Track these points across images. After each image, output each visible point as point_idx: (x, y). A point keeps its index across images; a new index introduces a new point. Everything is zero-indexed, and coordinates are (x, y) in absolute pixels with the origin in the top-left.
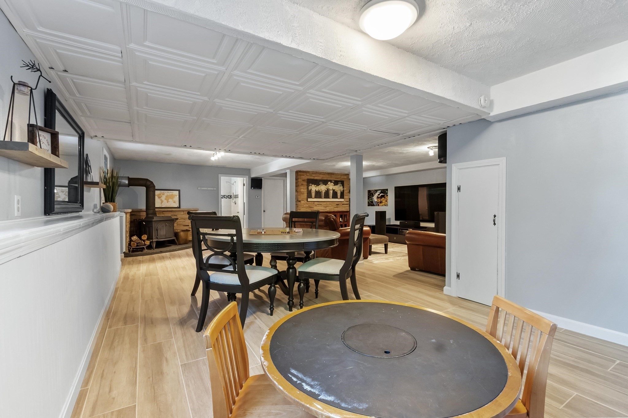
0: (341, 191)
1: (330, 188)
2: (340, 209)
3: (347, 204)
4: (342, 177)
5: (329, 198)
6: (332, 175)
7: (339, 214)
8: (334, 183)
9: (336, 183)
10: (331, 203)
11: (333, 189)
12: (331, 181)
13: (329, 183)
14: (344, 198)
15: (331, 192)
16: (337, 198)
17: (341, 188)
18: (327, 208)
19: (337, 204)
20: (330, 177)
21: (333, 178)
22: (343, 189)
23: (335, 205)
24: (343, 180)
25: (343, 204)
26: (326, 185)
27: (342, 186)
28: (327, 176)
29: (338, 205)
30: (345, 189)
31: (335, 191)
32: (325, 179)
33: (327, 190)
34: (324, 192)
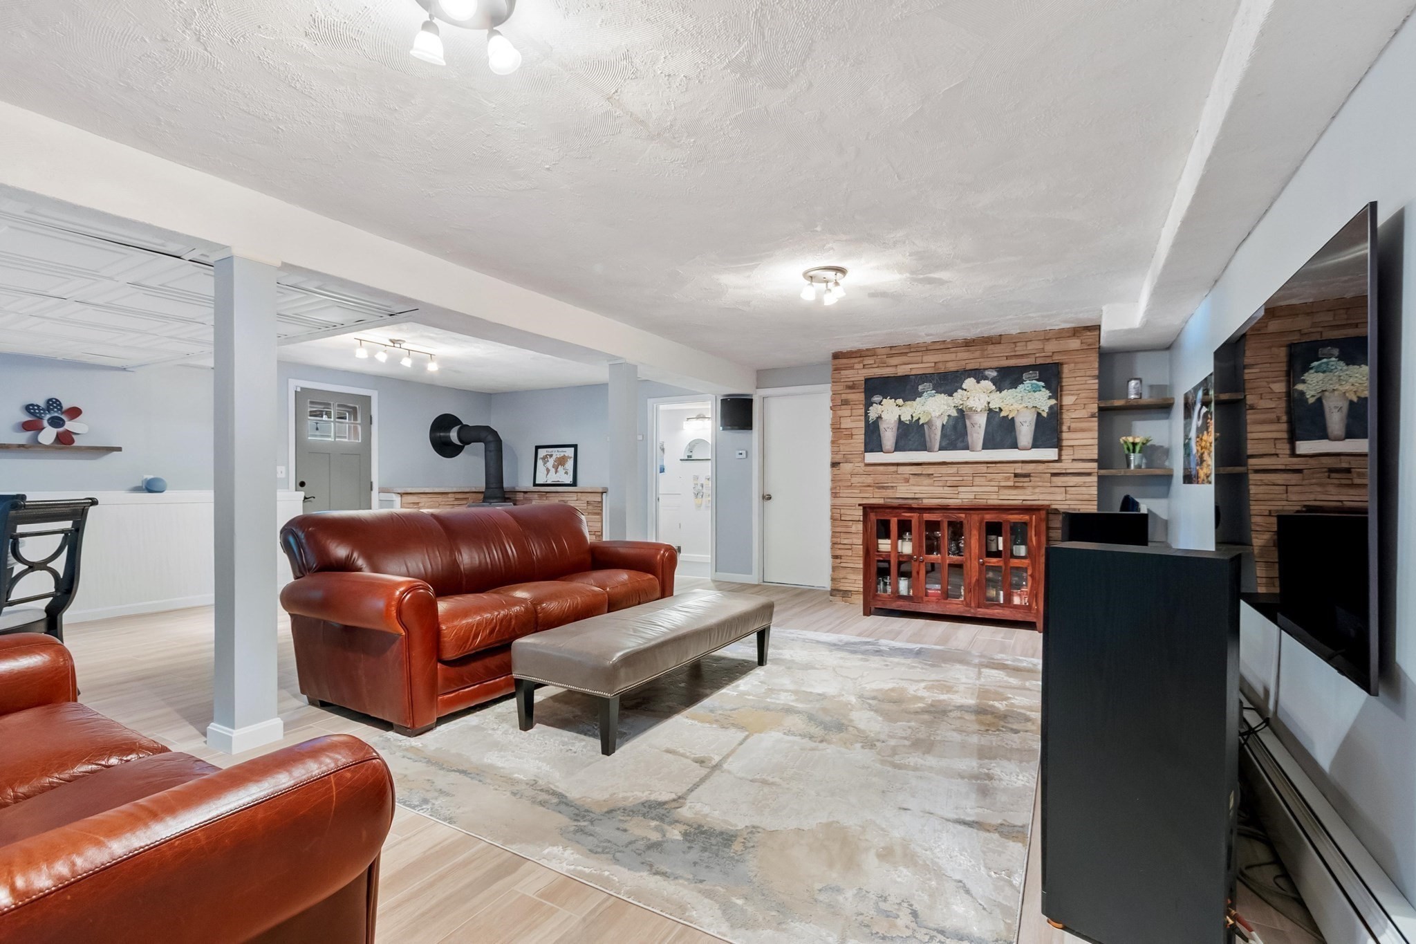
0: (1039, 414)
1: (970, 403)
2: (1034, 494)
3: (1089, 474)
4: (1051, 347)
5: (967, 448)
6: (990, 347)
7: (974, 518)
8: (994, 381)
9: (1008, 377)
10: (983, 468)
11: (992, 406)
12: (978, 374)
13: (969, 383)
14: (1058, 445)
15: (981, 420)
16: (1015, 445)
17: (1043, 400)
18: (960, 489)
19: (1016, 475)
20: (977, 354)
21: (999, 358)
22: (1053, 402)
23: (1008, 479)
24: (1056, 359)
25: (1054, 475)
26: (951, 395)
27: (1047, 387)
28: (963, 355)
29: (1027, 475)
30: (1068, 400)
31: (1002, 414)
32: (952, 367)
33: (954, 413)
34: (938, 424)
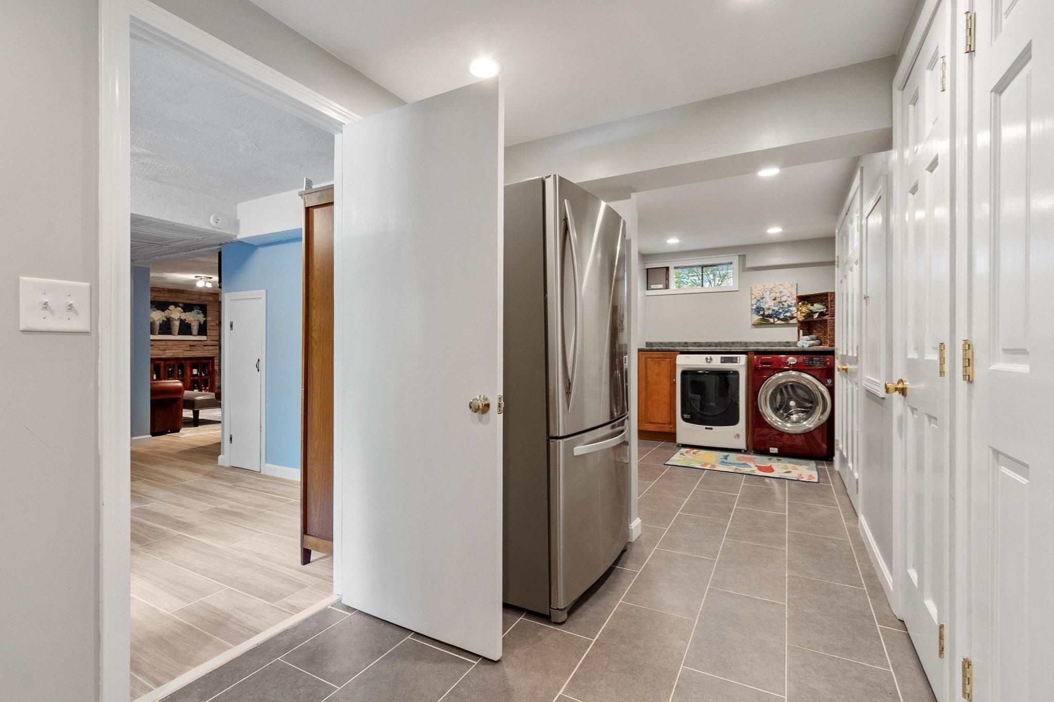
0: (200, 323)
1: (172, 316)
2: (197, 353)
3: (216, 346)
4: (203, 298)
5: (171, 334)
6: (179, 294)
7: (189, 362)
8: (182, 308)
9: (188, 308)
10: (177, 343)
11: (181, 318)
12: (176, 305)
13: (172, 307)
14: (206, 335)
15: (177, 323)
16: (191, 334)
17: (201, 318)
18: (167, 351)
19: (190, 346)
20: (174, 296)
21: (183, 299)
22: (205, 319)
23: (187, 347)
24: (204, 303)
25: (204, 346)
26: (163, 311)
27: (203, 313)
28: (167, 295)
29: (194, 346)
30: (209, 319)
31: (186, 322)
32: (162, 299)
33: (165, 319)
34: (158, 323)
